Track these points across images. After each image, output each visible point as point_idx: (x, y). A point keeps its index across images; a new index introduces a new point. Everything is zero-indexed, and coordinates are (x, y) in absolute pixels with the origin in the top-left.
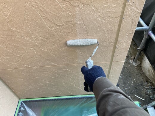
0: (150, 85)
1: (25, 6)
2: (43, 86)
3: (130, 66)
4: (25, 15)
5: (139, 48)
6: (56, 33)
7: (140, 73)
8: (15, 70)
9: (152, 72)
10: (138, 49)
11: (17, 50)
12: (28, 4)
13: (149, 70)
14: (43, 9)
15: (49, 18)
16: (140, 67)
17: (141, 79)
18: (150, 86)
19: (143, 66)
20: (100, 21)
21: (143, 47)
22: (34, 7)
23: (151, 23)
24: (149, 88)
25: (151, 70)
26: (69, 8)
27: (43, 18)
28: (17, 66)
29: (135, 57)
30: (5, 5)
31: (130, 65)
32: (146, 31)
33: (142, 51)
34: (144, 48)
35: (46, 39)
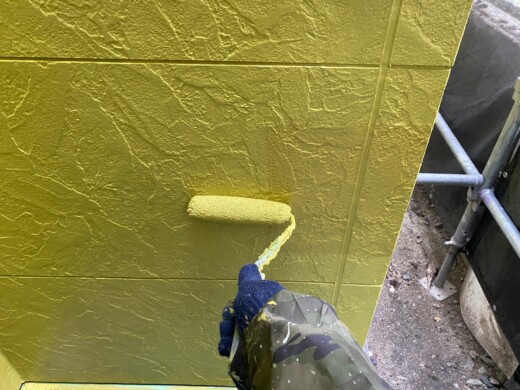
0: (484, 374)
1: (70, 90)
2: (109, 344)
3: (420, 297)
4: (68, 114)
5: (451, 242)
6: (160, 178)
7: (454, 328)
8: (18, 280)
9: (493, 327)
10: (447, 243)
11: (30, 216)
12: (78, 85)
13: (483, 321)
14: (124, 102)
15: (141, 130)
16: (454, 304)
17: (454, 347)
18: (484, 378)
19: (466, 305)
20: (299, 153)
21: (466, 237)
22: (95, 93)
23: (489, 163)
24: (480, 383)
25: (491, 320)
26: (203, 109)
27: (122, 129)
28: (27, 267)
29: (437, 270)
30: (8, 81)
31: (420, 294)
32: (472, 188)
33: (459, 250)
34: (469, 242)
35: (127, 191)
